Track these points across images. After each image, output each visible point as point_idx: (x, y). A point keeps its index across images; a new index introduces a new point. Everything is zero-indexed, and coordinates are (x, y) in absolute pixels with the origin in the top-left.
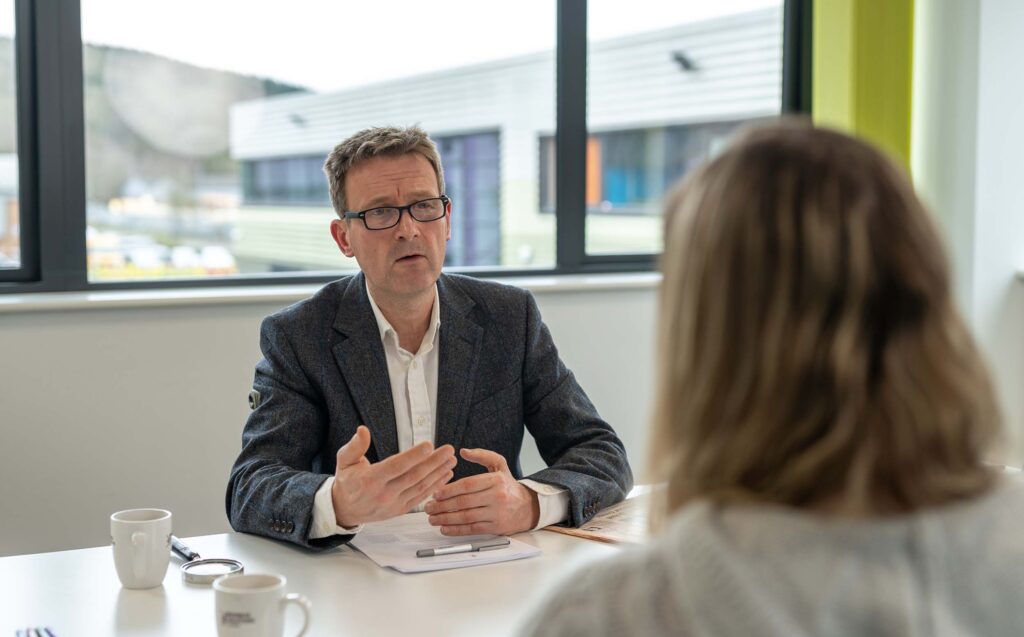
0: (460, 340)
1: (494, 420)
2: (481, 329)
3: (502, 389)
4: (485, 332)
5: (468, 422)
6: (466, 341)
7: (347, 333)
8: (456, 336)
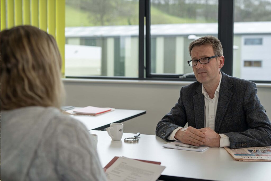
0: (225, 96)
1: (231, 120)
2: (232, 93)
3: (234, 111)
4: (233, 94)
5: (224, 119)
6: (227, 96)
7: (198, 93)
8: (224, 95)
